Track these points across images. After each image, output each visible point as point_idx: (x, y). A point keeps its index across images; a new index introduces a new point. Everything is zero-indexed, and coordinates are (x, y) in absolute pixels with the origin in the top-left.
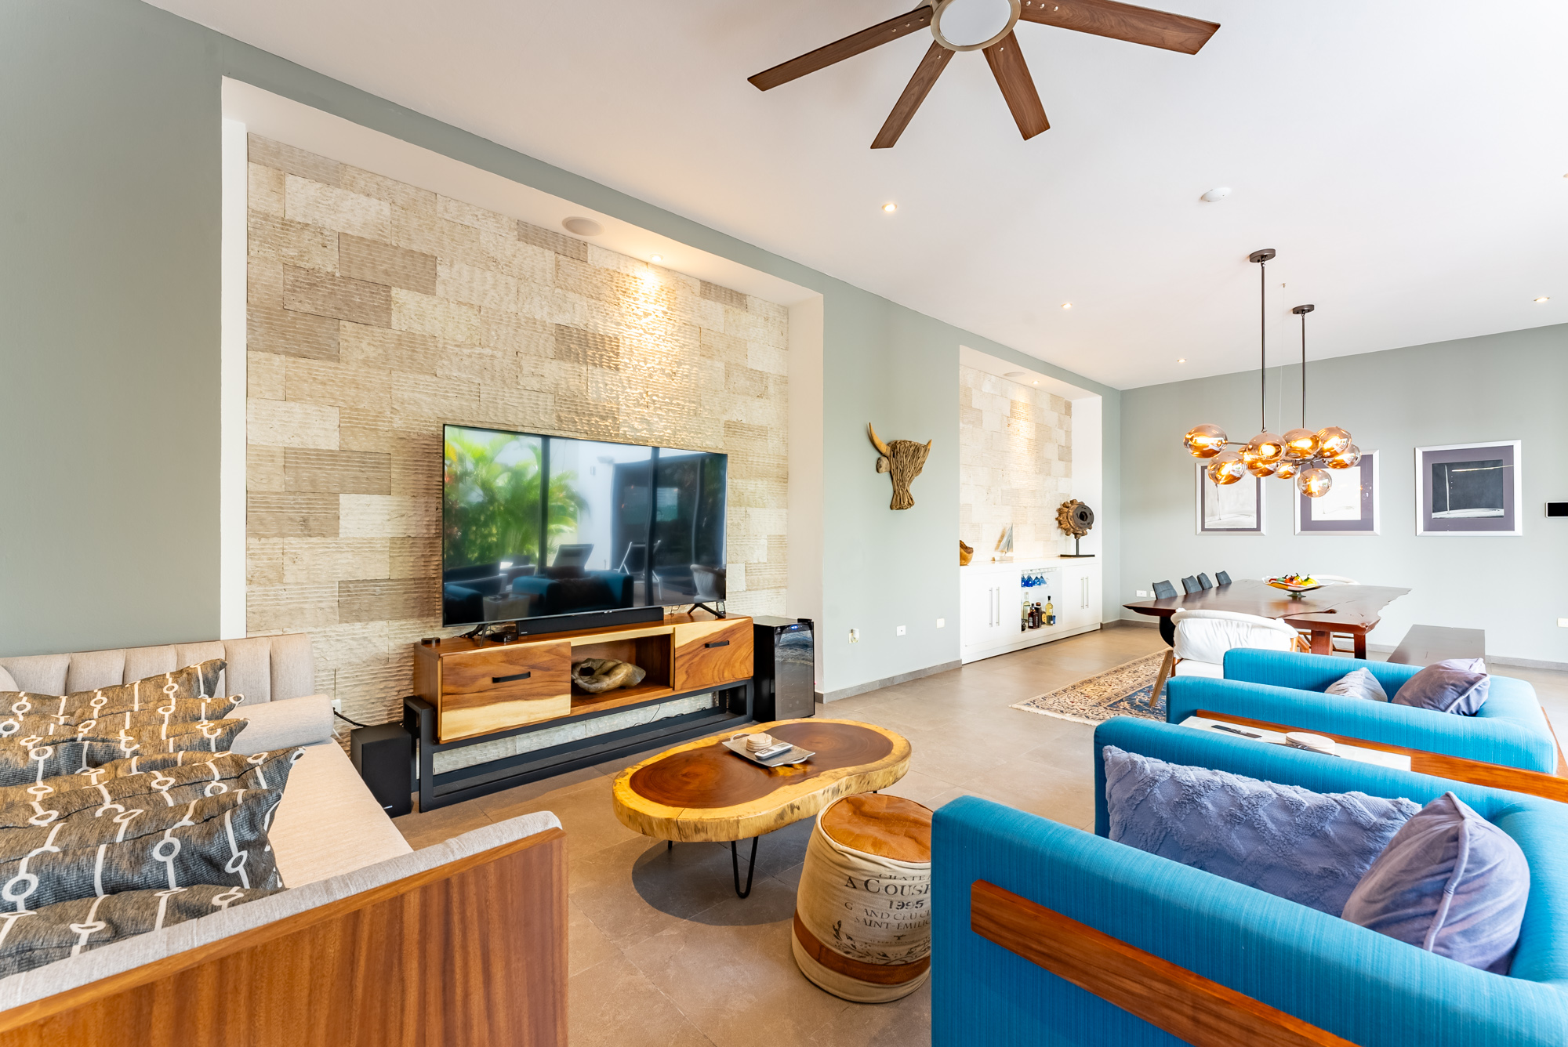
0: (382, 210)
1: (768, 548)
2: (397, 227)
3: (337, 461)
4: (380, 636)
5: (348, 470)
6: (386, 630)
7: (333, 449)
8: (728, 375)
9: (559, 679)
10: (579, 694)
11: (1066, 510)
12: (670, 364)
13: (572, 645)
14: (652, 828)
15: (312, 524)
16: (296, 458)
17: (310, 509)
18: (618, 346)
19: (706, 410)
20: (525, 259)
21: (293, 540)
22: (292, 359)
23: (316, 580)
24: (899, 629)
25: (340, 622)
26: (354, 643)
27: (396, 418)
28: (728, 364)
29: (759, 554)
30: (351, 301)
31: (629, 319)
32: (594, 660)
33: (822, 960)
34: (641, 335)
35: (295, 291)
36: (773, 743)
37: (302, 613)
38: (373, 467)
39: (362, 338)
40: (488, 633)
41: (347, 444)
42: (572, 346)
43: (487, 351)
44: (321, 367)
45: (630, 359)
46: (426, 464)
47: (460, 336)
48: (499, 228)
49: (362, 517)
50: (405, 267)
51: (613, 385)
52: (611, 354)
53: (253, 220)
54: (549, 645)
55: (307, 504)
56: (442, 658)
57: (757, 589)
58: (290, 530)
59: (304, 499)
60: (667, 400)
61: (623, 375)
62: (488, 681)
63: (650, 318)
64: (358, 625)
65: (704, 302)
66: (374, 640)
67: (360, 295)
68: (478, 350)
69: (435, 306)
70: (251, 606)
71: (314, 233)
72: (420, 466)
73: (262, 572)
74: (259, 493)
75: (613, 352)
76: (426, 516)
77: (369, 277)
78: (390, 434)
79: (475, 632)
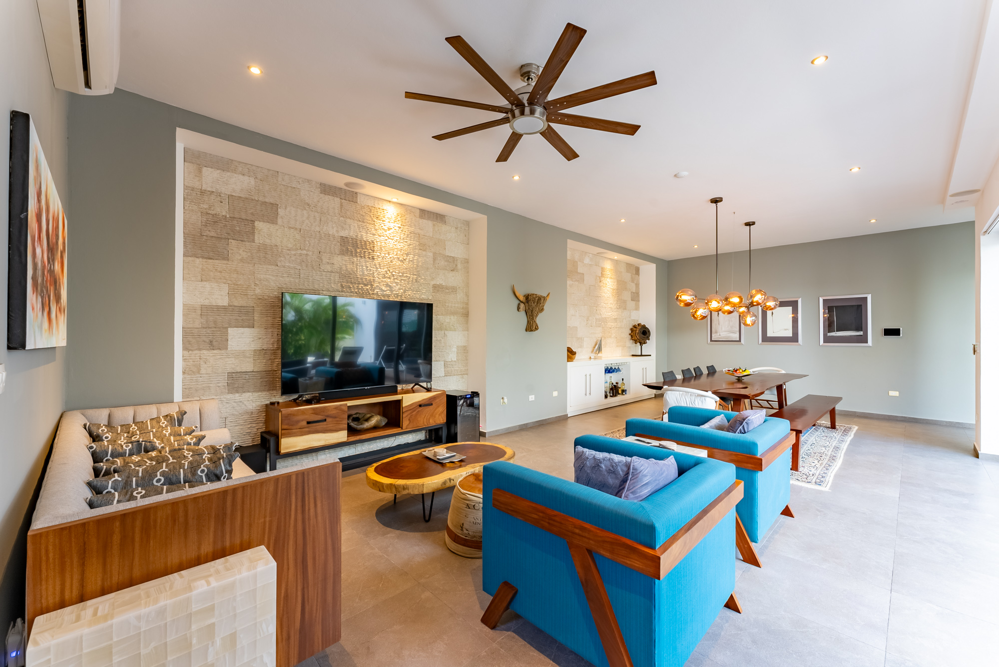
0: (250, 182)
1: (457, 353)
2: (258, 190)
3: (227, 311)
4: (248, 401)
5: (232, 316)
6: (251, 397)
7: (225, 305)
8: (434, 260)
9: (341, 423)
10: (351, 431)
11: (635, 329)
12: (402, 255)
13: (348, 405)
14: (384, 489)
15: (215, 343)
16: (207, 310)
17: (213, 336)
18: (374, 246)
19: (422, 279)
20: (324, 203)
21: (205, 352)
22: (205, 260)
23: (216, 372)
24: (530, 397)
25: (228, 393)
26: (235, 404)
27: (257, 288)
28: (435, 254)
29: (452, 356)
30: (235, 229)
31: (380, 232)
32: (360, 414)
33: (456, 541)
34: (386, 240)
35: (207, 226)
36: (447, 453)
37: (210, 389)
38: (245, 314)
39: (240, 248)
40: (304, 399)
41: (232, 302)
42: (349, 247)
43: (304, 252)
44: (219, 264)
45: (380, 253)
46: (272, 311)
47: (290, 245)
48: (310, 187)
49: (239, 340)
50: (262, 211)
51: (371, 267)
52: (370, 251)
53: (186, 191)
54: (336, 405)
55: (212, 333)
56: (281, 411)
57: (451, 375)
58: (203, 347)
59: (210, 331)
60: (400, 274)
61: (376, 262)
62: (304, 423)
63: (391, 231)
64: (237, 395)
65: (421, 221)
66: (245, 403)
67: (239, 226)
68: (299, 252)
69: (277, 230)
70: (184, 385)
71: (216, 196)
72: (269, 312)
73: (190, 368)
74: (188, 328)
75: (371, 250)
76: (272, 339)
77: (244, 217)
78: (254, 297)
79: (297, 399)
